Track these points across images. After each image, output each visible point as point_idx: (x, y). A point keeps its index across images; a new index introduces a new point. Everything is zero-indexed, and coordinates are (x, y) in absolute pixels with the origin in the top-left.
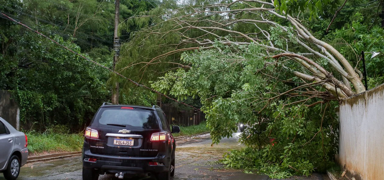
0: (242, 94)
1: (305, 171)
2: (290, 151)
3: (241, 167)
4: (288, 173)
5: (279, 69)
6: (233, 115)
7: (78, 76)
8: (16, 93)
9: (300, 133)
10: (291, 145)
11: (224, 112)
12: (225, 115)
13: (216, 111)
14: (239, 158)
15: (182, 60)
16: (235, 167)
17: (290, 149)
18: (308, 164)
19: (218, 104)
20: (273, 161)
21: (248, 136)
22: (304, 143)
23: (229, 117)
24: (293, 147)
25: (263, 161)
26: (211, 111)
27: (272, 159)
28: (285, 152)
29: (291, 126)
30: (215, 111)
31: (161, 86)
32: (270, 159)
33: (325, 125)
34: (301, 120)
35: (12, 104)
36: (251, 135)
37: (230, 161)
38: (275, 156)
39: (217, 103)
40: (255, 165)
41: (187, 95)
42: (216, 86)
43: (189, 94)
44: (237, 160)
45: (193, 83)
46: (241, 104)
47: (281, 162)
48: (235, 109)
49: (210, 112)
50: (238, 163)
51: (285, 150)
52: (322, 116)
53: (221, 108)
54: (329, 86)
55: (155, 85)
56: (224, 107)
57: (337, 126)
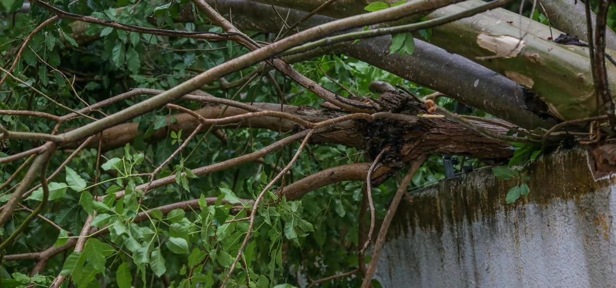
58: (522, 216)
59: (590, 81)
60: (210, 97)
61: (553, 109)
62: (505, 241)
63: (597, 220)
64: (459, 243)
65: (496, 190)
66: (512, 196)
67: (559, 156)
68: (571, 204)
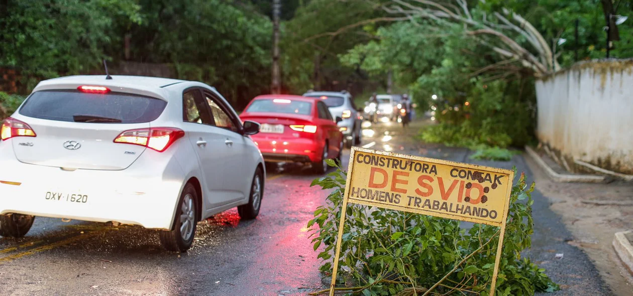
0: (442, 70)
5: (479, 46)
7: (237, 44)
8: (175, 68)
9: (499, 107)
10: (489, 120)
18: (506, 137)
22: (502, 117)
33: (523, 100)
34: (500, 95)
43: (382, 69)
47: (479, 136)
52: (520, 90)
54: (526, 64)
57: (534, 101)
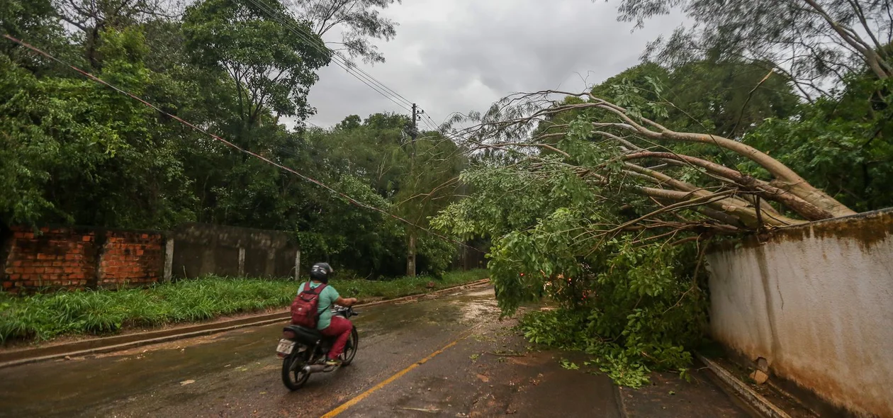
1: (684, 370)
2: (639, 323)
3: (552, 344)
4: (640, 365)
6: (541, 262)
10: (639, 313)
11: (524, 257)
12: (525, 263)
13: (509, 255)
14: (548, 328)
15: (462, 180)
16: (543, 343)
17: (638, 319)
18: (682, 352)
19: (511, 242)
20: (605, 335)
21: (559, 289)
22: (661, 308)
23: (532, 267)
24: (643, 316)
25: (587, 334)
26: (498, 254)
27: (604, 332)
28: (630, 323)
29: (647, 281)
30: (506, 254)
31: (441, 222)
32: (599, 332)
35: (289, 246)
36: (563, 289)
37: (534, 332)
38: (608, 328)
39: (509, 240)
40: (575, 341)
41: (473, 233)
42: (511, 215)
43: (477, 232)
44: (545, 331)
45: (476, 213)
46: (555, 240)
47: (622, 342)
48: (545, 250)
49: (496, 256)
50: (547, 338)
51: (628, 320)
53: (517, 249)
54: (731, 205)
55: (435, 220)
56: (523, 246)
58: (741, 251)
59: (756, 217)
60: (661, 221)
61: (746, 224)
62: (738, 257)
63: (761, 254)
64: (727, 257)
65: (734, 244)
66: (737, 246)
67: (750, 236)
68: (754, 249)
